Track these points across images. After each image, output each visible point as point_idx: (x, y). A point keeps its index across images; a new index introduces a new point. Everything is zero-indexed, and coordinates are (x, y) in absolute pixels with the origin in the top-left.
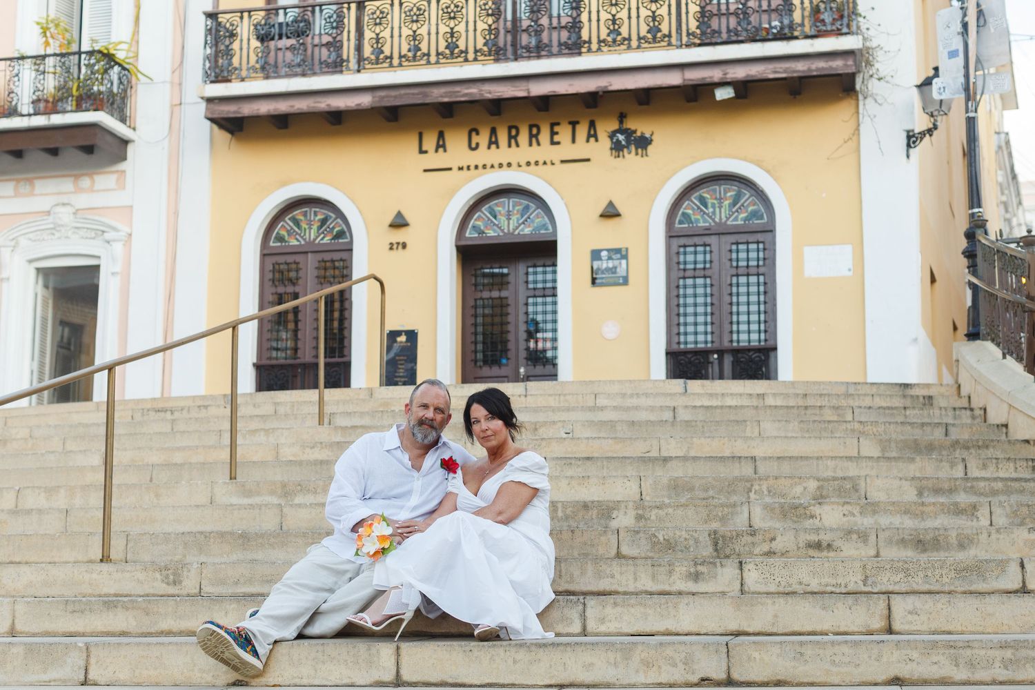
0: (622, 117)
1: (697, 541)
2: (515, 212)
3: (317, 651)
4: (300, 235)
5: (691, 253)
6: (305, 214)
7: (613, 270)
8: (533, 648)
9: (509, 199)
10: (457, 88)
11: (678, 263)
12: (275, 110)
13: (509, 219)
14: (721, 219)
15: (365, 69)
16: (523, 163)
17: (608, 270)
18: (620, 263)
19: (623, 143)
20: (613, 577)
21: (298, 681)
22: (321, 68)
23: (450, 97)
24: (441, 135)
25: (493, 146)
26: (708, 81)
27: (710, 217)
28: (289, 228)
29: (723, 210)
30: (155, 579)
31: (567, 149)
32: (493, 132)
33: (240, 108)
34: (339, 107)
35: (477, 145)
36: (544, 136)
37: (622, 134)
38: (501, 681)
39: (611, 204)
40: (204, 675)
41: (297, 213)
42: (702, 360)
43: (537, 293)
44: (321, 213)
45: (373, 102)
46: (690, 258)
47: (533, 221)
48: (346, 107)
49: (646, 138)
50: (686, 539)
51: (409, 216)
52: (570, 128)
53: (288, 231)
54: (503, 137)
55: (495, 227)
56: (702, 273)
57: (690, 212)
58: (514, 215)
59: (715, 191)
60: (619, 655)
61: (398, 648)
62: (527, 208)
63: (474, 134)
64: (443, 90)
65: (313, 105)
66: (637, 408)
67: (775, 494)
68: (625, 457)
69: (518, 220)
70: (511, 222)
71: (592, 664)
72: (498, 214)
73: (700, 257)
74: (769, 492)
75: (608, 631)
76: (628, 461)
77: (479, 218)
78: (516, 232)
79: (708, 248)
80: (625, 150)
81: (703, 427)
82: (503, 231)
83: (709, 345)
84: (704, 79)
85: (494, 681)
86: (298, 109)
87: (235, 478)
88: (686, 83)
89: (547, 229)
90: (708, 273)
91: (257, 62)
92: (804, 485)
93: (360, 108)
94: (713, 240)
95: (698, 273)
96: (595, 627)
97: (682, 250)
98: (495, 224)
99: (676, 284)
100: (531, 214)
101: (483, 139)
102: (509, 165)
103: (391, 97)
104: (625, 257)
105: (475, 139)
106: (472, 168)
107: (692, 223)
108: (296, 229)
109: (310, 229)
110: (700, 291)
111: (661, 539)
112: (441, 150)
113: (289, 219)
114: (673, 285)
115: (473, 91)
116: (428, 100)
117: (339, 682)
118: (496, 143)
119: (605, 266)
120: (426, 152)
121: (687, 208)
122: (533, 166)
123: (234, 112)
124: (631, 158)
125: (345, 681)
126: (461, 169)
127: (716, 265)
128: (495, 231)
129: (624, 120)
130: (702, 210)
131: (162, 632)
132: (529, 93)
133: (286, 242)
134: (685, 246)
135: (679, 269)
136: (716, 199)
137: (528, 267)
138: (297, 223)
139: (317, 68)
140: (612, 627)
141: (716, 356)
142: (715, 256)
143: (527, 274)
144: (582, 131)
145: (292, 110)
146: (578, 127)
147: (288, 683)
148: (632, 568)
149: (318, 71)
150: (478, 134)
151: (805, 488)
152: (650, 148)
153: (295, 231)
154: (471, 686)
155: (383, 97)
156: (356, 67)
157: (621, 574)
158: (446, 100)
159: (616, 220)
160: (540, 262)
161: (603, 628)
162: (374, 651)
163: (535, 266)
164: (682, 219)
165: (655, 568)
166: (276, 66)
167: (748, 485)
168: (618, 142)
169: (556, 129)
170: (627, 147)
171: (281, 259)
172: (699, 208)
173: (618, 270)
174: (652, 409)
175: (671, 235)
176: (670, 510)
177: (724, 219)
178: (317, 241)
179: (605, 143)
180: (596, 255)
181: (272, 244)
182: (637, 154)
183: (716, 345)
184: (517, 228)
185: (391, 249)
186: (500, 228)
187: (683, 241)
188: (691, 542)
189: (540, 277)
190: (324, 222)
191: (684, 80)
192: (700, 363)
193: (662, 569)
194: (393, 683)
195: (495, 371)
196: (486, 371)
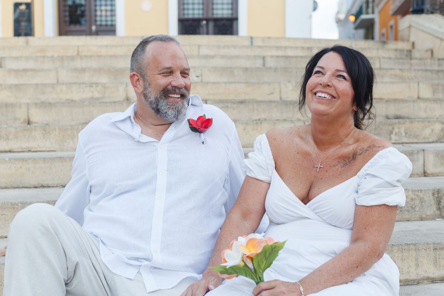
1: (422, 201)
42: (197, 24)
50: (412, 199)
66: (237, 57)
74: (406, 133)
83: (201, 16)
92: (432, 127)
141: (205, 22)
148: (413, 253)
151: (433, 130)
165: (438, 252)
167: (390, 128)
174: (248, 57)
183: (205, 16)
188: (417, 202)
195: (78, 28)
196: (73, 28)
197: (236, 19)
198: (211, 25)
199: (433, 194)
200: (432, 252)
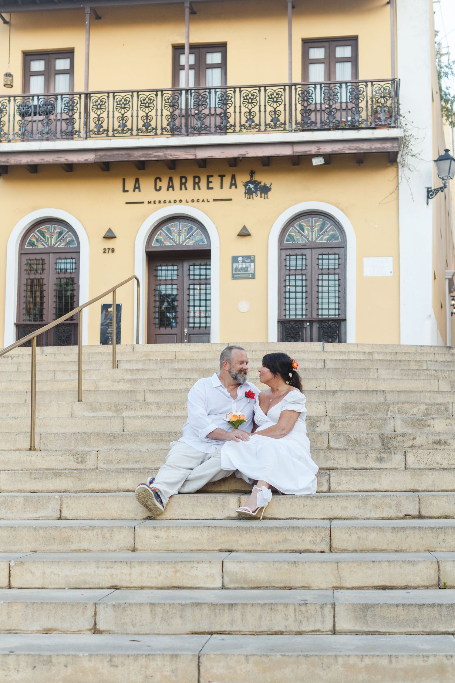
0: (252, 173)
1: (372, 440)
2: (184, 231)
3: (194, 501)
4: (44, 242)
5: (294, 260)
6: (48, 229)
7: (246, 269)
8: (314, 499)
9: (180, 222)
10: (150, 152)
11: (286, 266)
12: (31, 161)
13: (179, 235)
14: (312, 239)
15: (90, 137)
16: (189, 200)
17: (242, 269)
18: (250, 265)
19: (253, 189)
20: (334, 459)
21: (183, 517)
22: (62, 136)
23: (146, 157)
24: (137, 181)
25: (171, 189)
26: (308, 153)
27: (306, 238)
28: (37, 237)
29: (314, 233)
30: (70, 460)
31: (217, 193)
32: (171, 179)
33: (8, 159)
34: (73, 161)
35: (160, 187)
36: (203, 183)
37: (252, 184)
38: (297, 517)
39: (244, 228)
40: (130, 514)
41: (43, 228)
42: (300, 326)
43: (196, 282)
44: (58, 229)
45: (95, 158)
46: (293, 263)
47: (195, 237)
48: (78, 161)
49: (268, 187)
50: (366, 438)
51: (116, 232)
52: (219, 178)
53: (37, 239)
54: (177, 183)
55: (171, 240)
56: (300, 272)
57: (293, 234)
58: (183, 233)
59: (309, 221)
60: (361, 502)
61: (239, 499)
62: (191, 228)
63: (158, 181)
64: (141, 153)
65: (57, 159)
67: (402, 412)
68: (311, 390)
69: (185, 236)
70: (181, 237)
71: (346, 507)
72: (172, 231)
73: (299, 263)
74: (399, 411)
75: (342, 489)
76: (313, 393)
77: (160, 234)
78: (184, 244)
79: (304, 257)
80: (254, 194)
81: (345, 372)
82: (176, 242)
83: (304, 317)
84: (306, 152)
85: (293, 516)
86: (47, 161)
87: (81, 401)
88: (295, 154)
89: (203, 242)
90: (304, 272)
91: (20, 130)
92: (418, 407)
93: (87, 162)
94: (308, 252)
95: (297, 272)
96: (335, 487)
97: (288, 257)
98: (170, 238)
99: (284, 279)
100: (194, 233)
101: (164, 184)
102: (181, 201)
103: (107, 156)
104: (253, 261)
105: (159, 184)
106: (157, 202)
107: (295, 241)
108: (42, 238)
109: (51, 238)
110: (299, 283)
111: (353, 438)
112: (137, 190)
113: (38, 231)
114: (283, 279)
115: (160, 154)
116: (131, 160)
117: (207, 517)
118: (172, 187)
119: (240, 266)
120: (127, 191)
121: (291, 231)
122: (195, 203)
123: (4, 162)
124: (257, 199)
125: (210, 517)
126: (150, 203)
127: (309, 267)
128: (170, 243)
129: (254, 175)
130: (301, 233)
131: (89, 490)
132: (196, 156)
133: (35, 246)
134: (290, 255)
135: (286, 270)
136: (309, 226)
137: (190, 266)
138: (43, 234)
139: (58, 135)
140: (344, 487)
141: (308, 324)
142: (309, 262)
143: (189, 270)
144: (227, 181)
145: (43, 162)
146: (224, 178)
147: (177, 518)
148: (345, 455)
149: (60, 138)
150: (161, 181)
151: (419, 410)
152: (269, 193)
153: (41, 239)
154: (280, 519)
155: (103, 156)
156: (85, 136)
157: (339, 458)
158: (143, 159)
159: (248, 237)
160: (198, 262)
161: (340, 488)
162: (226, 500)
163: (194, 265)
164: (289, 238)
165: (358, 455)
166: (32, 133)
167: (387, 407)
168: (250, 189)
169: (211, 179)
170: (255, 192)
171: (32, 257)
172: (299, 232)
173: (249, 269)
175: (282, 248)
176: (350, 422)
177: (314, 239)
178: (56, 246)
179: (241, 189)
180: (235, 259)
181: (26, 247)
182: (261, 197)
183: (309, 317)
184: (185, 241)
185: (105, 252)
186: (174, 241)
187: (289, 252)
188: (369, 440)
189: (197, 272)
190: (60, 233)
191: (294, 152)
192: (299, 328)
193: (361, 455)
194: (237, 518)
195: (169, 330)
196: (163, 330)
197: (345, 320)
198: (316, 326)
199: (379, 436)
200: (355, 455)
